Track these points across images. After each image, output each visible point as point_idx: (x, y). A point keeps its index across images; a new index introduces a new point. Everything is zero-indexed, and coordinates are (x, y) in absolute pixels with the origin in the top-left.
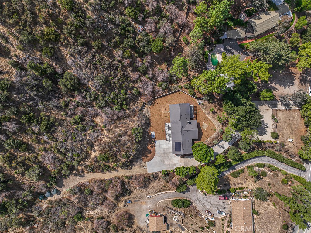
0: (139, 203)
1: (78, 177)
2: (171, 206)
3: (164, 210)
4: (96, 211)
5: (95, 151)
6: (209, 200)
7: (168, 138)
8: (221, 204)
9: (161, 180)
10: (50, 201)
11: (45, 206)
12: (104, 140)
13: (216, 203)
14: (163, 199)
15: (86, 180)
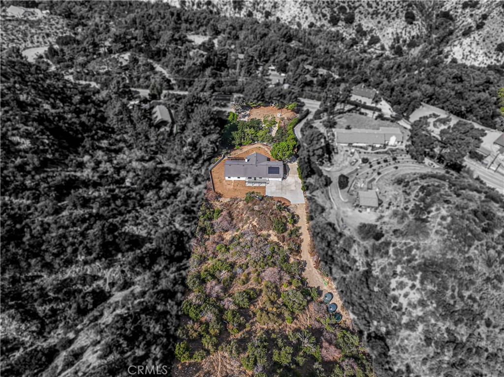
0: (345, 219)
1: (306, 268)
2: (347, 189)
3: (352, 195)
4: (357, 258)
5: (269, 235)
6: (339, 162)
7: (263, 185)
8: (342, 153)
9: (314, 193)
10: (343, 307)
11: (352, 316)
12: (255, 224)
13: (342, 157)
14: (339, 197)
15: (311, 260)
